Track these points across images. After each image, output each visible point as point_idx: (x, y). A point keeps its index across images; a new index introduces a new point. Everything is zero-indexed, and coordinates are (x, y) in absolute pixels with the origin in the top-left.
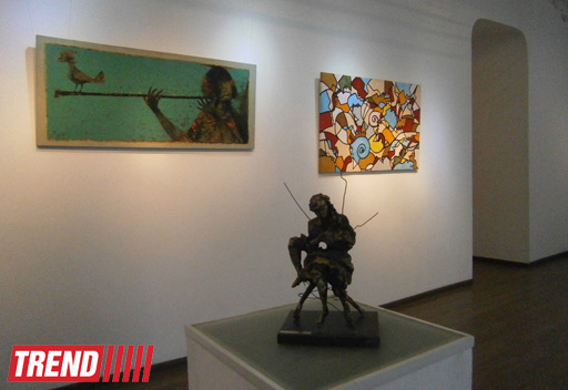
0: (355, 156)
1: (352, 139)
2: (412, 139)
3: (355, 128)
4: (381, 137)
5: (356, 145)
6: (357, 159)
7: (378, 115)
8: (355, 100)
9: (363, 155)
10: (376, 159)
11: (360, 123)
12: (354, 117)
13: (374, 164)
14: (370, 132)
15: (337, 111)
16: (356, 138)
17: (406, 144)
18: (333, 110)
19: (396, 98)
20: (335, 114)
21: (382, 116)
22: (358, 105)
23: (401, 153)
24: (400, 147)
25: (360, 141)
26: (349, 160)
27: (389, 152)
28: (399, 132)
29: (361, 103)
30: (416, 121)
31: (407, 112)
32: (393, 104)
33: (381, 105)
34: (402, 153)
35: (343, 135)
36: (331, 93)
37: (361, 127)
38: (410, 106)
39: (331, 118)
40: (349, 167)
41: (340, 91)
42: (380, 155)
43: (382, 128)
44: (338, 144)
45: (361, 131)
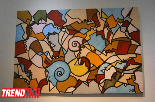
0: (52, 79)
1: (47, 63)
2: (129, 62)
3: (52, 53)
4: (85, 61)
5: (52, 69)
6: (54, 82)
7: (80, 40)
8: (51, 29)
9: (61, 78)
10: (79, 83)
11: (57, 49)
12: (50, 44)
13: (76, 87)
14: (69, 56)
15: (31, 40)
16: (52, 62)
17: (121, 66)
18: (28, 38)
19: (102, 23)
20: (29, 43)
21: (84, 41)
22: (54, 33)
23: (114, 76)
24: (113, 70)
25: (57, 65)
26: (44, 82)
27: (97, 75)
28: (109, 55)
29: (58, 31)
30: (133, 42)
31: (120, 34)
32: (100, 29)
33: (84, 31)
34: (117, 76)
35: (37, 60)
36: (25, 26)
37: (59, 52)
38: (124, 29)
39: (25, 46)
40: (45, 89)
41: (34, 23)
42: (84, 78)
43: (84, 52)
44: (32, 68)
45: (59, 56)
